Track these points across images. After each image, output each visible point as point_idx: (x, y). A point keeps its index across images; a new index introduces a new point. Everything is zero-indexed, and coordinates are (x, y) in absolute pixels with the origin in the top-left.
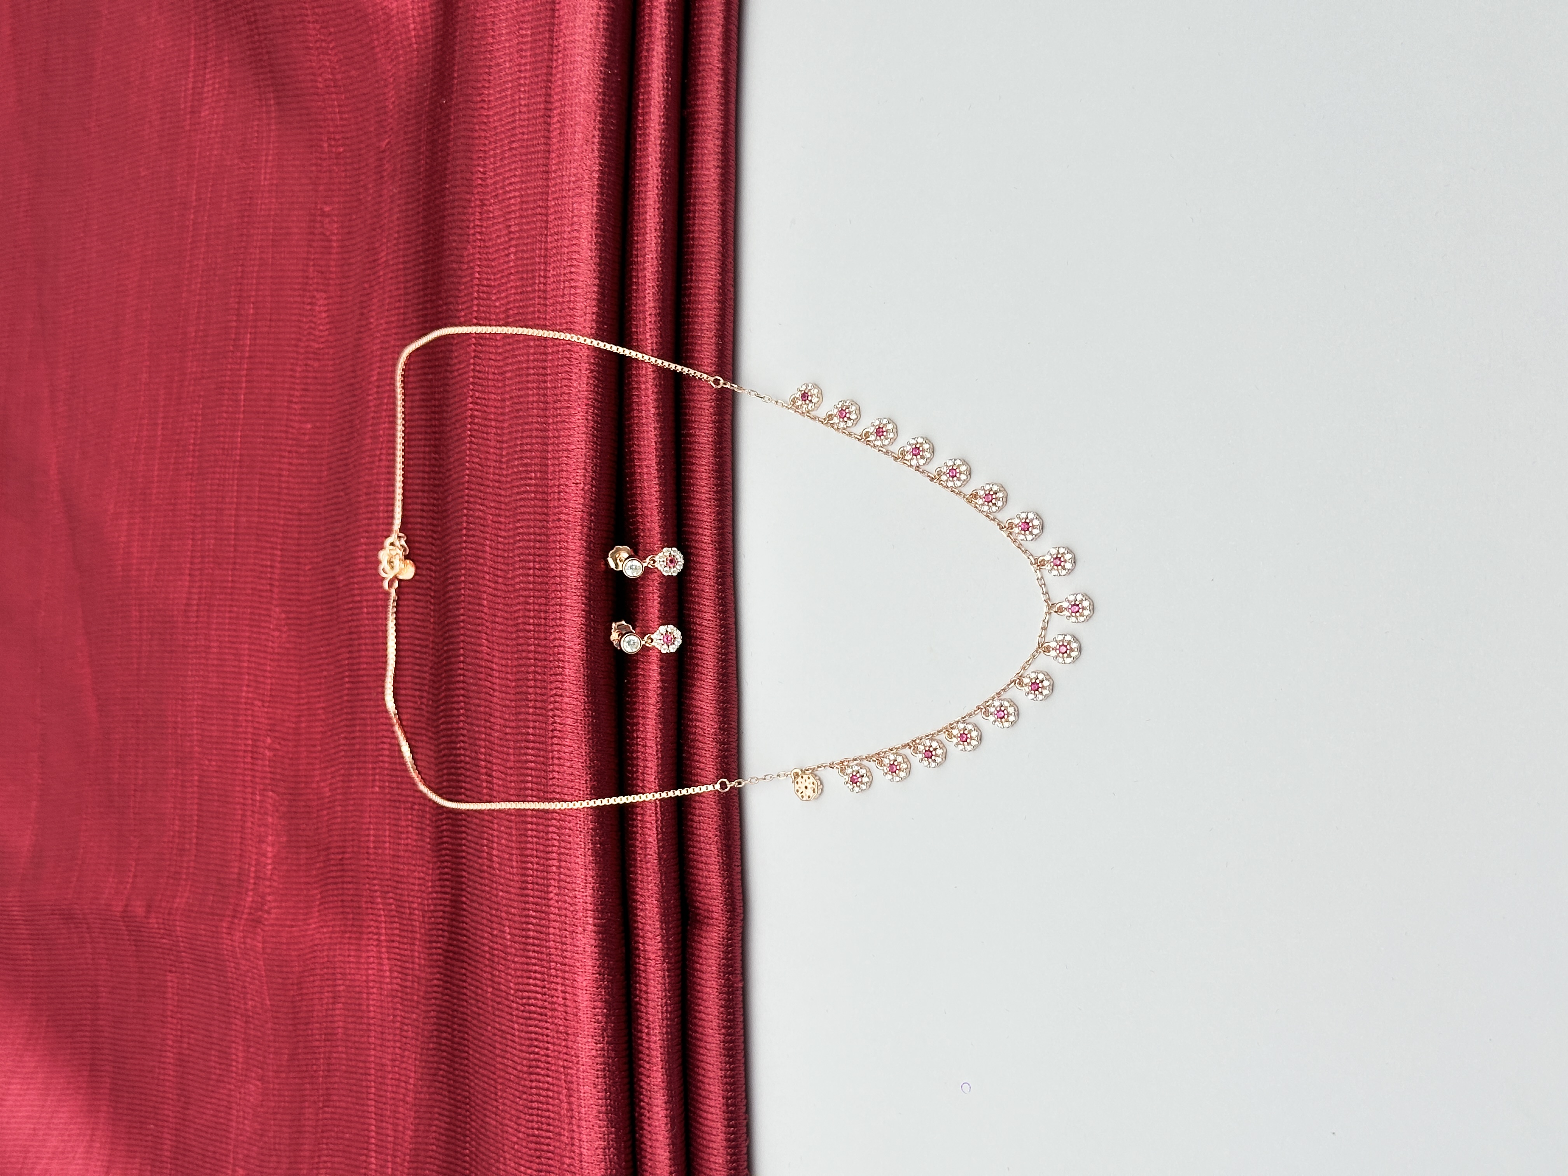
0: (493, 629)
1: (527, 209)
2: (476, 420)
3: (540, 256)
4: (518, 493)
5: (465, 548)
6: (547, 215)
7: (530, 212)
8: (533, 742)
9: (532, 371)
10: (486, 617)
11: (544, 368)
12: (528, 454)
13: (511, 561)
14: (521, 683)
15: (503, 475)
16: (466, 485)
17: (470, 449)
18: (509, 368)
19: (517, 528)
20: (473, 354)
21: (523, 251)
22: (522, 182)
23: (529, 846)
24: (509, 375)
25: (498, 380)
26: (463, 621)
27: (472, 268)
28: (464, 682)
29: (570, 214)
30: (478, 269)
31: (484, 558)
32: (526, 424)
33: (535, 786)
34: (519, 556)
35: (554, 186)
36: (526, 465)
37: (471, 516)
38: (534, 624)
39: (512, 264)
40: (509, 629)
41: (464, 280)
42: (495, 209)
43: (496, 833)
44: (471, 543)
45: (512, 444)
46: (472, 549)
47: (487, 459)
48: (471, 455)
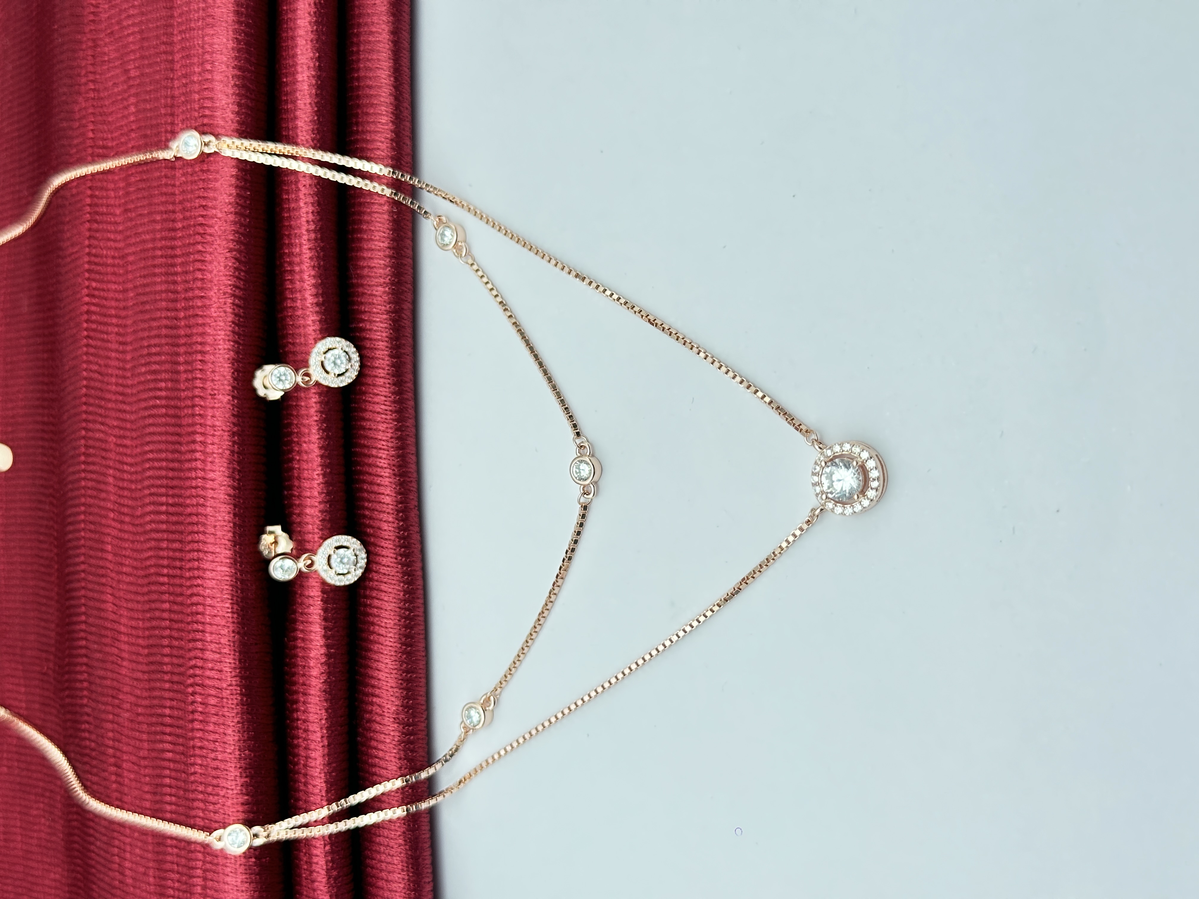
0: (119, 581)
1: (149, 48)
2: (94, 317)
3: (166, 106)
4: (146, 408)
5: (85, 479)
6: (172, 53)
7: (152, 51)
8: (171, 726)
9: (159, 253)
10: (111, 566)
11: (173, 248)
12: (157, 358)
13: (138, 494)
14: (154, 650)
15: (127, 386)
16: (84, 399)
17: (87, 354)
18: (132, 249)
19: (146, 452)
20: (88, 234)
21: (145, 101)
22: (143, 14)
23: (169, 858)
24: (131, 258)
25: (118, 266)
26: (84, 571)
27: (85, 126)
28: (86, 647)
29: (200, 51)
30: (91, 127)
31: (107, 492)
32: (154, 319)
33: (174, 782)
34: (148, 487)
35: (181, 15)
36: (154, 372)
37: (90, 438)
38: (168, 576)
39: (132, 118)
40: (140, 581)
41: (75, 142)
42: (110, 50)
43: (128, 840)
44: (91, 472)
45: (136, 345)
46: (91, 480)
47: (107, 366)
48: (88, 362)
